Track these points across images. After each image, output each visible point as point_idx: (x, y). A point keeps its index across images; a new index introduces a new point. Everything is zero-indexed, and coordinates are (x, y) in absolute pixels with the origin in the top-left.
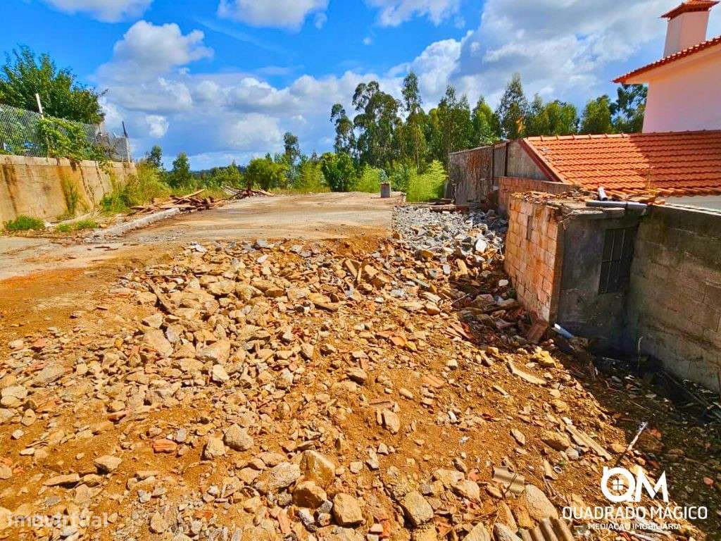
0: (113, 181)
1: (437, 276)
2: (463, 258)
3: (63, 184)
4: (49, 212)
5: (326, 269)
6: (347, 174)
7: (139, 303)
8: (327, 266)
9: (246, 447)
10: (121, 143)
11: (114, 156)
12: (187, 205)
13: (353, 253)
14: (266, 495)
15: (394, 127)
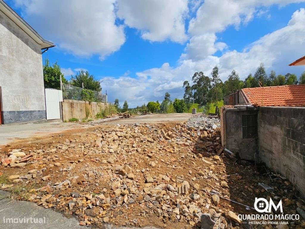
0: (101, 109)
1: (194, 136)
2: (206, 130)
3: (86, 109)
4: (81, 117)
5: (155, 132)
6: (183, 106)
7: (97, 136)
8: (156, 131)
9: (111, 163)
10: (105, 97)
11: (102, 101)
12: (122, 116)
13: (166, 128)
14: (113, 171)
15: (209, 89)
